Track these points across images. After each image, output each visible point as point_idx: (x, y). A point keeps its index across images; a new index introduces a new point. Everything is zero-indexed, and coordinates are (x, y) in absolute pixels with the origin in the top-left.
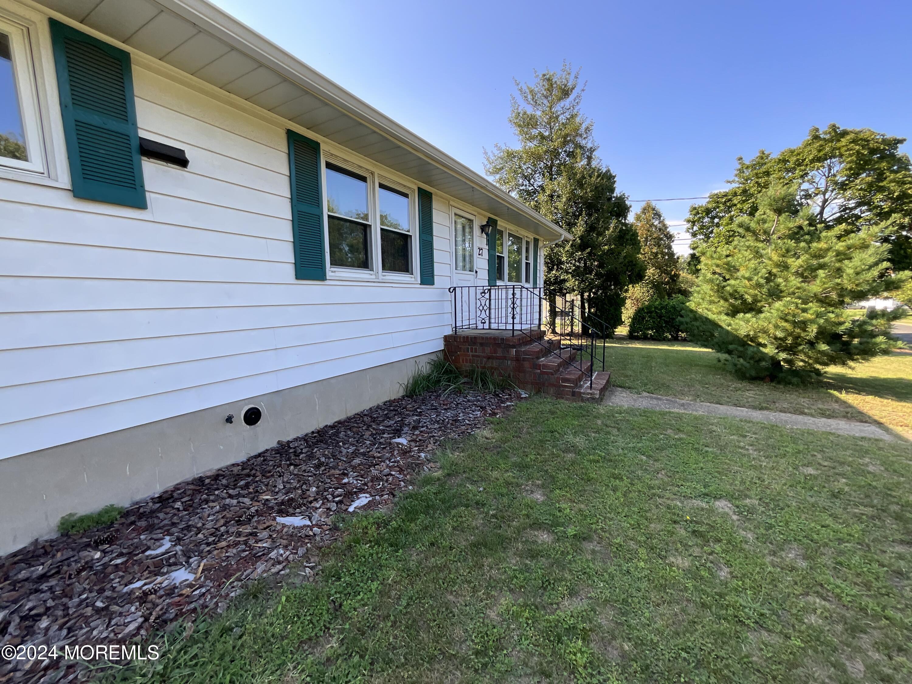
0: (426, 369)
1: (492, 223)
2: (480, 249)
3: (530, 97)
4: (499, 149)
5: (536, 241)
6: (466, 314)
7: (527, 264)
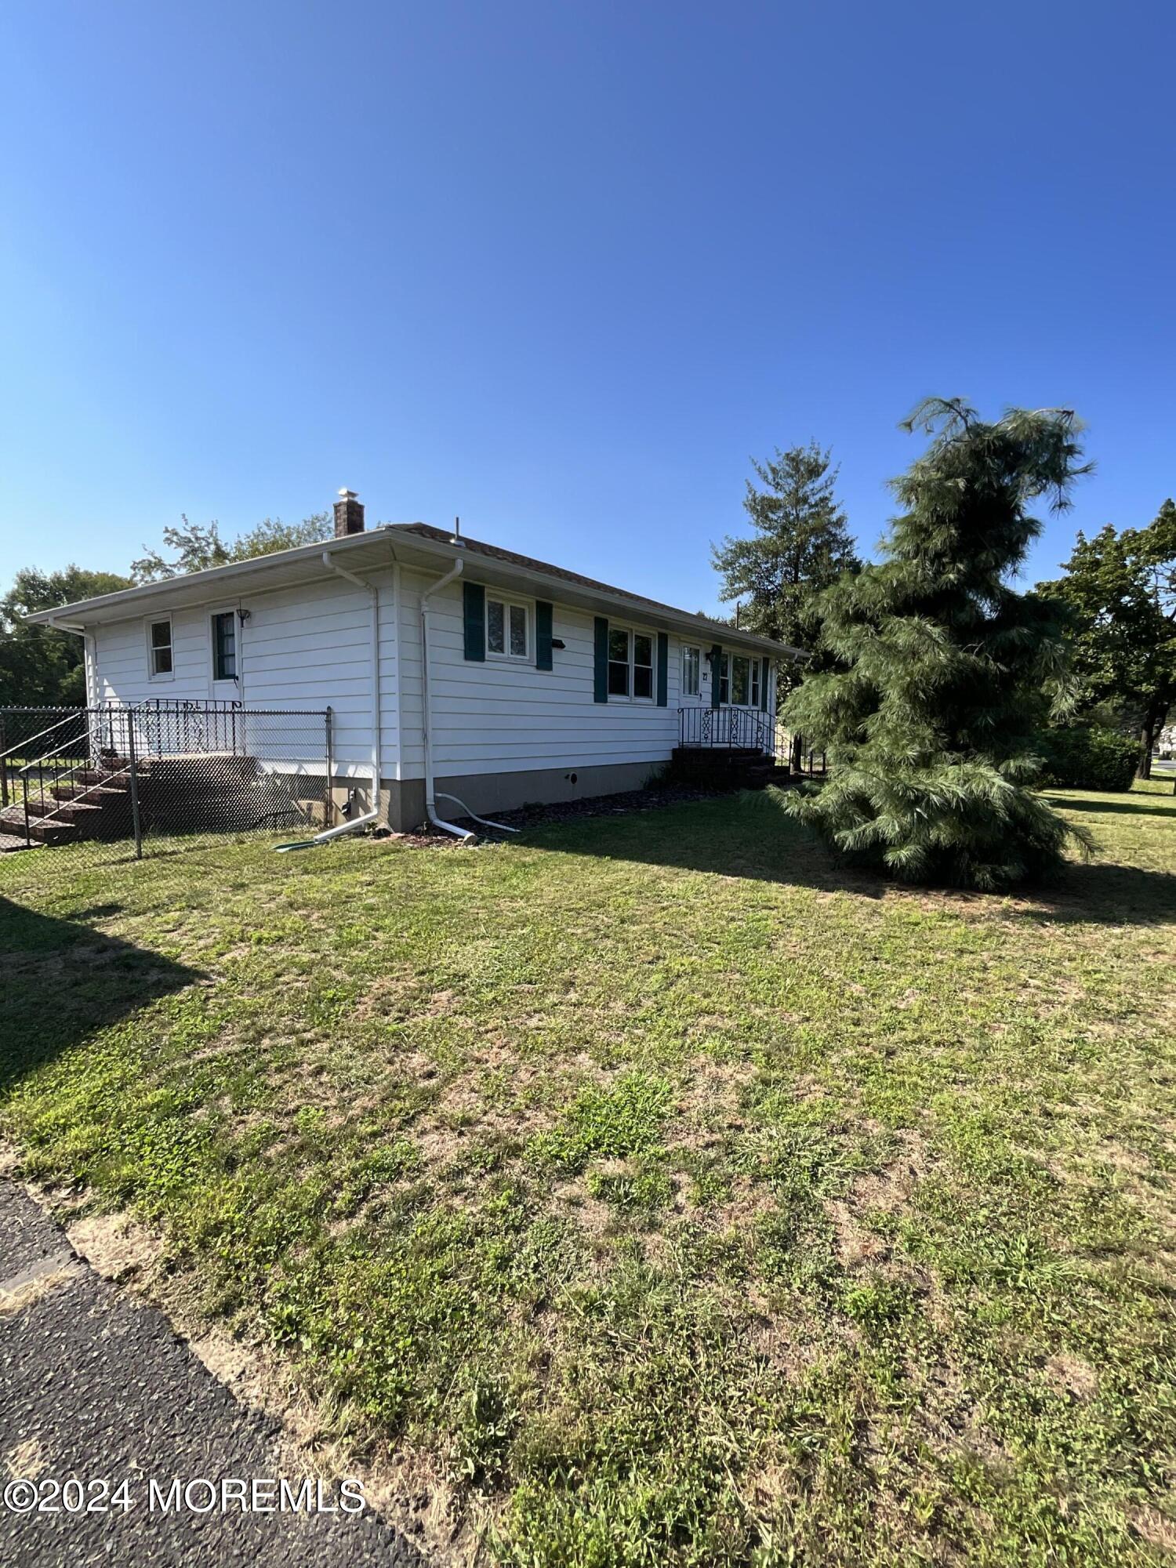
0: (658, 774)
1: (717, 650)
2: (705, 674)
3: (770, 477)
4: (730, 541)
5: (766, 661)
6: (692, 733)
7: (755, 687)
